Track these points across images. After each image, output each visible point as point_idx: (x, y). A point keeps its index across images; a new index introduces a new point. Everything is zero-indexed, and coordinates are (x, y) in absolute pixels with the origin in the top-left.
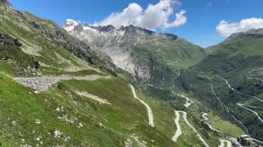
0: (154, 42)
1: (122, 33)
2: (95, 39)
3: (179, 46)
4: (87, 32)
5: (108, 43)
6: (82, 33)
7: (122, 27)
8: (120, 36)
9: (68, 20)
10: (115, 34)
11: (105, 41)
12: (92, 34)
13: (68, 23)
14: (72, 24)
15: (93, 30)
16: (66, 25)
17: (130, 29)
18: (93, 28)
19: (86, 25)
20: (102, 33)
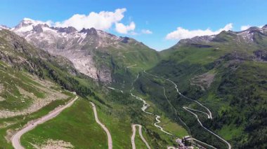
0: (115, 45)
1: (84, 35)
2: (55, 40)
3: (138, 50)
4: (46, 33)
5: (69, 45)
6: (42, 35)
7: (84, 29)
8: (82, 39)
9: (25, 19)
10: (77, 36)
11: (66, 43)
12: (52, 35)
13: (26, 22)
14: (30, 24)
15: (53, 31)
16: (24, 25)
17: (91, 32)
18: (53, 28)
19: (46, 25)
20: (63, 34)
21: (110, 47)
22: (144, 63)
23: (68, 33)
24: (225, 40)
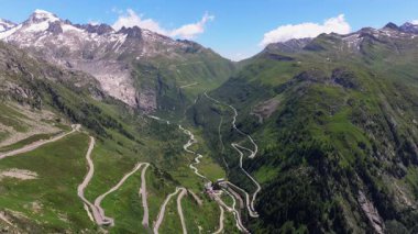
1: (122, 38)
2: (80, 45)
4: (68, 34)
5: (101, 53)
6: (61, 37)
7: (123, 28)
8: (119, 43)
9: (38, 11)
10: (113, 39)
11: (96, 49)
12: (76, 38)
13: (38, 17)
14: (45, 19)
15: (79, 30)
16: (35, 20)
17: (133, 33)
18: (78, 26)
19: (67, 22)
20: (93, 35)
21: (159, 56)
22: (210, 80)
23: (100, 34)
24: (322, 48)
